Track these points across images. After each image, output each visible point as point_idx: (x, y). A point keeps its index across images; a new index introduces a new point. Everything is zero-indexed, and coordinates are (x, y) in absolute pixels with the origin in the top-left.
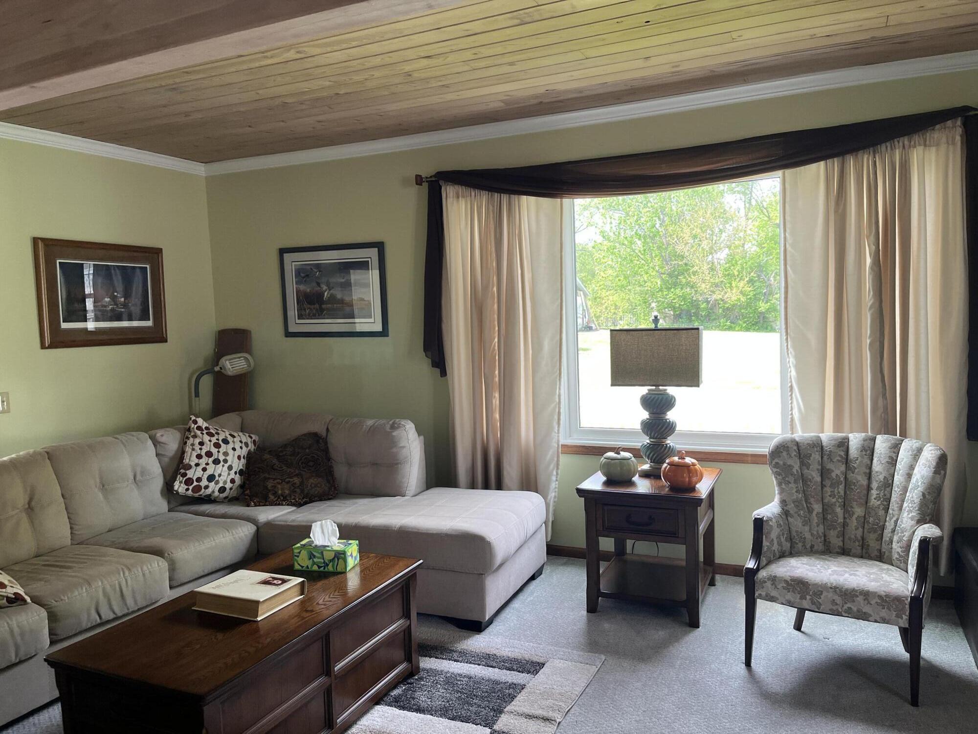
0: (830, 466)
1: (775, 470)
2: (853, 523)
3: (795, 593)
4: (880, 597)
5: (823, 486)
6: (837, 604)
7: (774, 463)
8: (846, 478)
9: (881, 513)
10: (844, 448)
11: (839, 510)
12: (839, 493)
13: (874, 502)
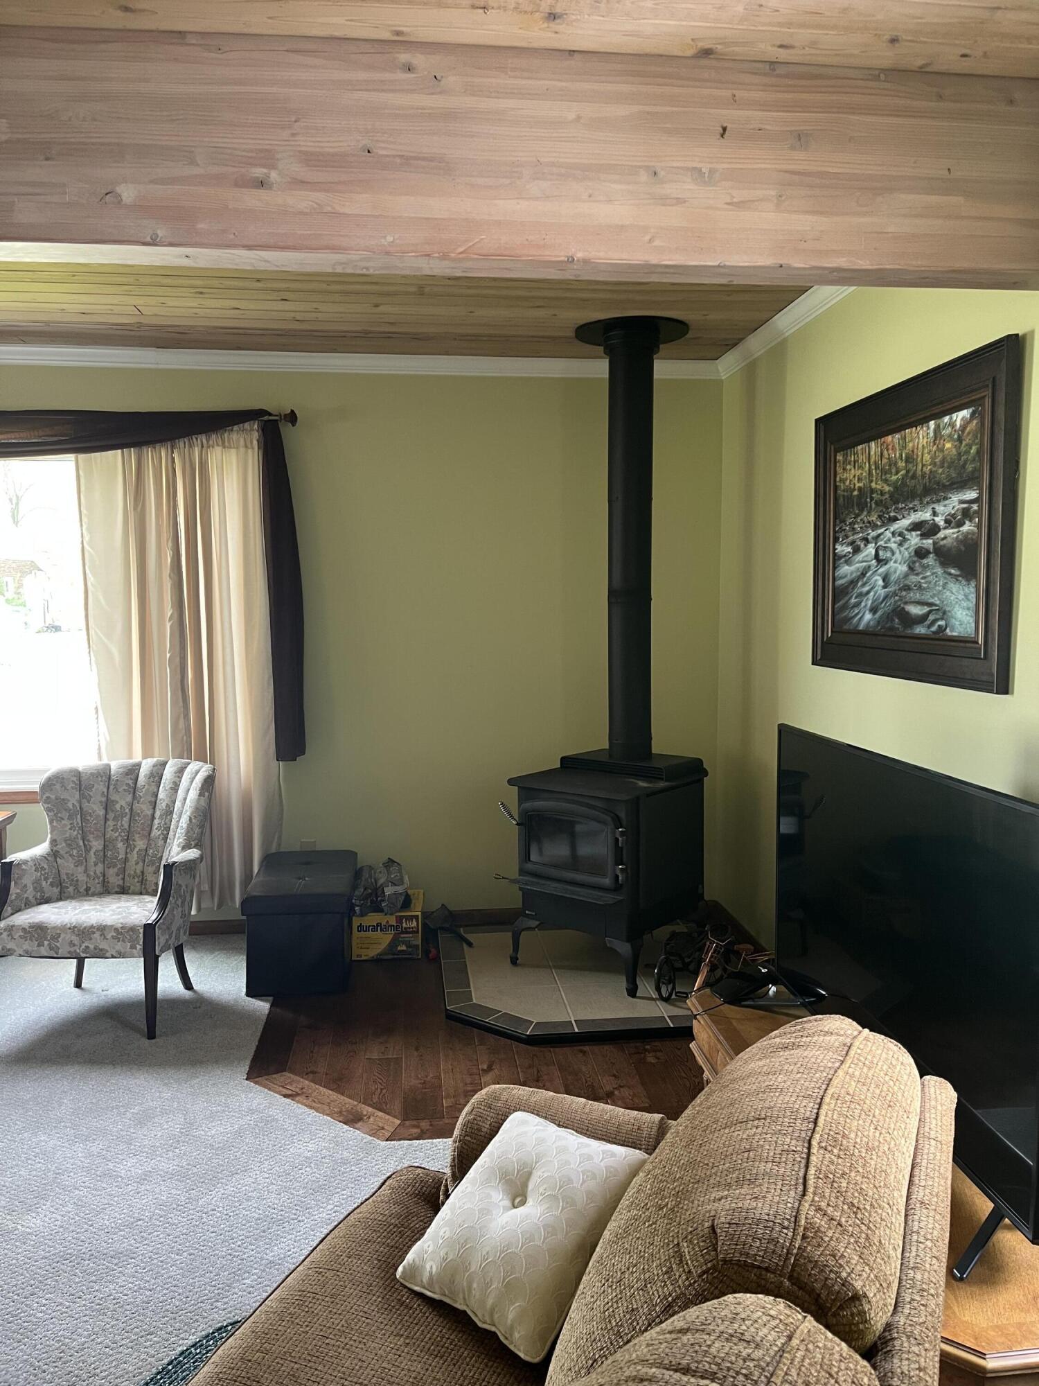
0: (114, 797)
1: (46, 806)
2: (134, 856)
3: (32, 941)
4: (116, 930)
5: (106, 820)
6: (74, 945)
7: (44, 797)
8: (131, 810)
9: (161, 843)
10: (133, 777)
11: (120, 845)
12: (122, 826)
13: (155, 833)
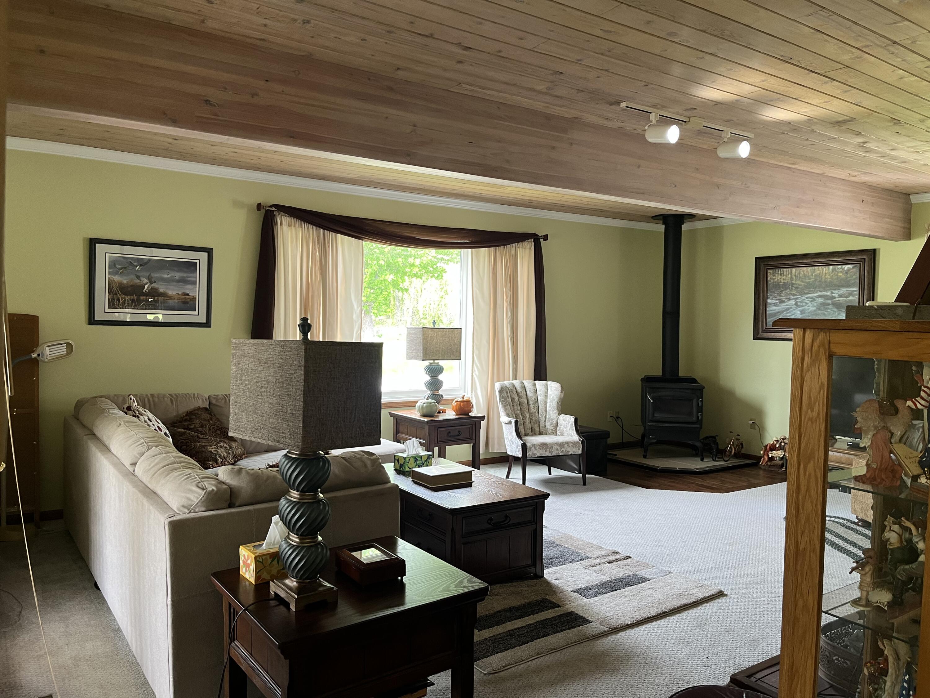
1: (502, 399)
2: (527, 421)
4: (572, 443)
7: (501, 396)
8: (520, 401)
9: (537, 414)
10: (515, 388)
13: (532, 410)
